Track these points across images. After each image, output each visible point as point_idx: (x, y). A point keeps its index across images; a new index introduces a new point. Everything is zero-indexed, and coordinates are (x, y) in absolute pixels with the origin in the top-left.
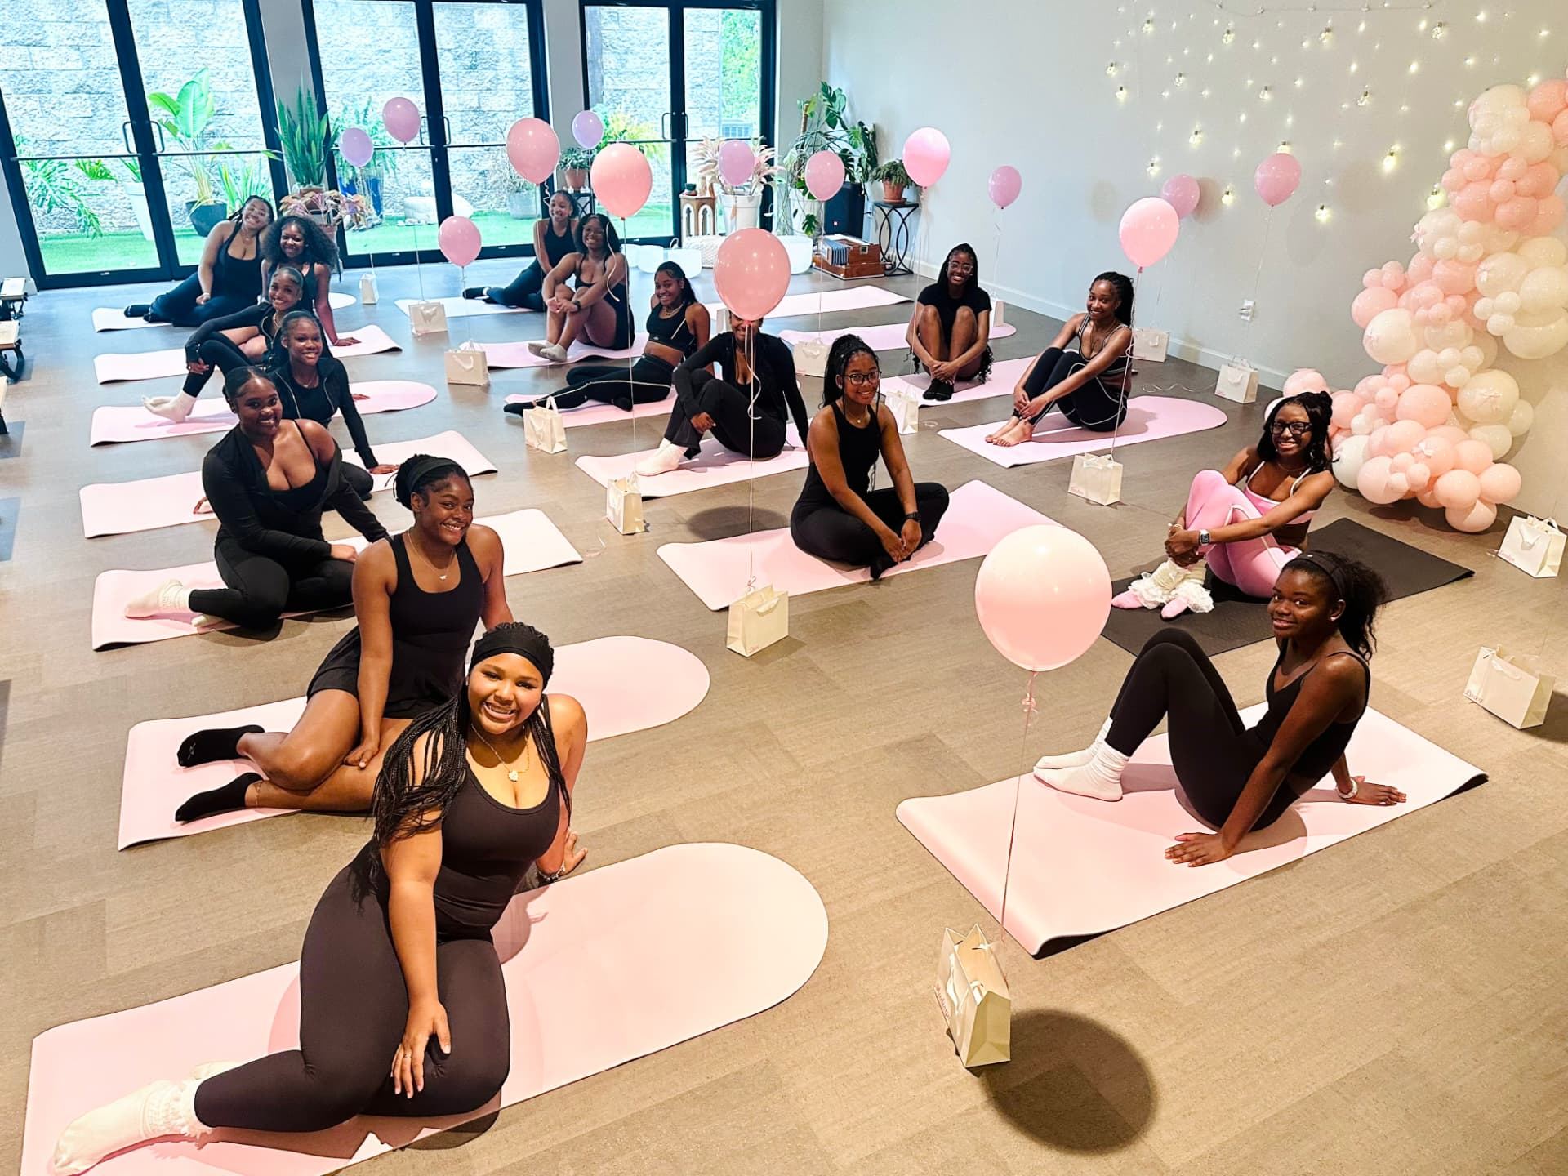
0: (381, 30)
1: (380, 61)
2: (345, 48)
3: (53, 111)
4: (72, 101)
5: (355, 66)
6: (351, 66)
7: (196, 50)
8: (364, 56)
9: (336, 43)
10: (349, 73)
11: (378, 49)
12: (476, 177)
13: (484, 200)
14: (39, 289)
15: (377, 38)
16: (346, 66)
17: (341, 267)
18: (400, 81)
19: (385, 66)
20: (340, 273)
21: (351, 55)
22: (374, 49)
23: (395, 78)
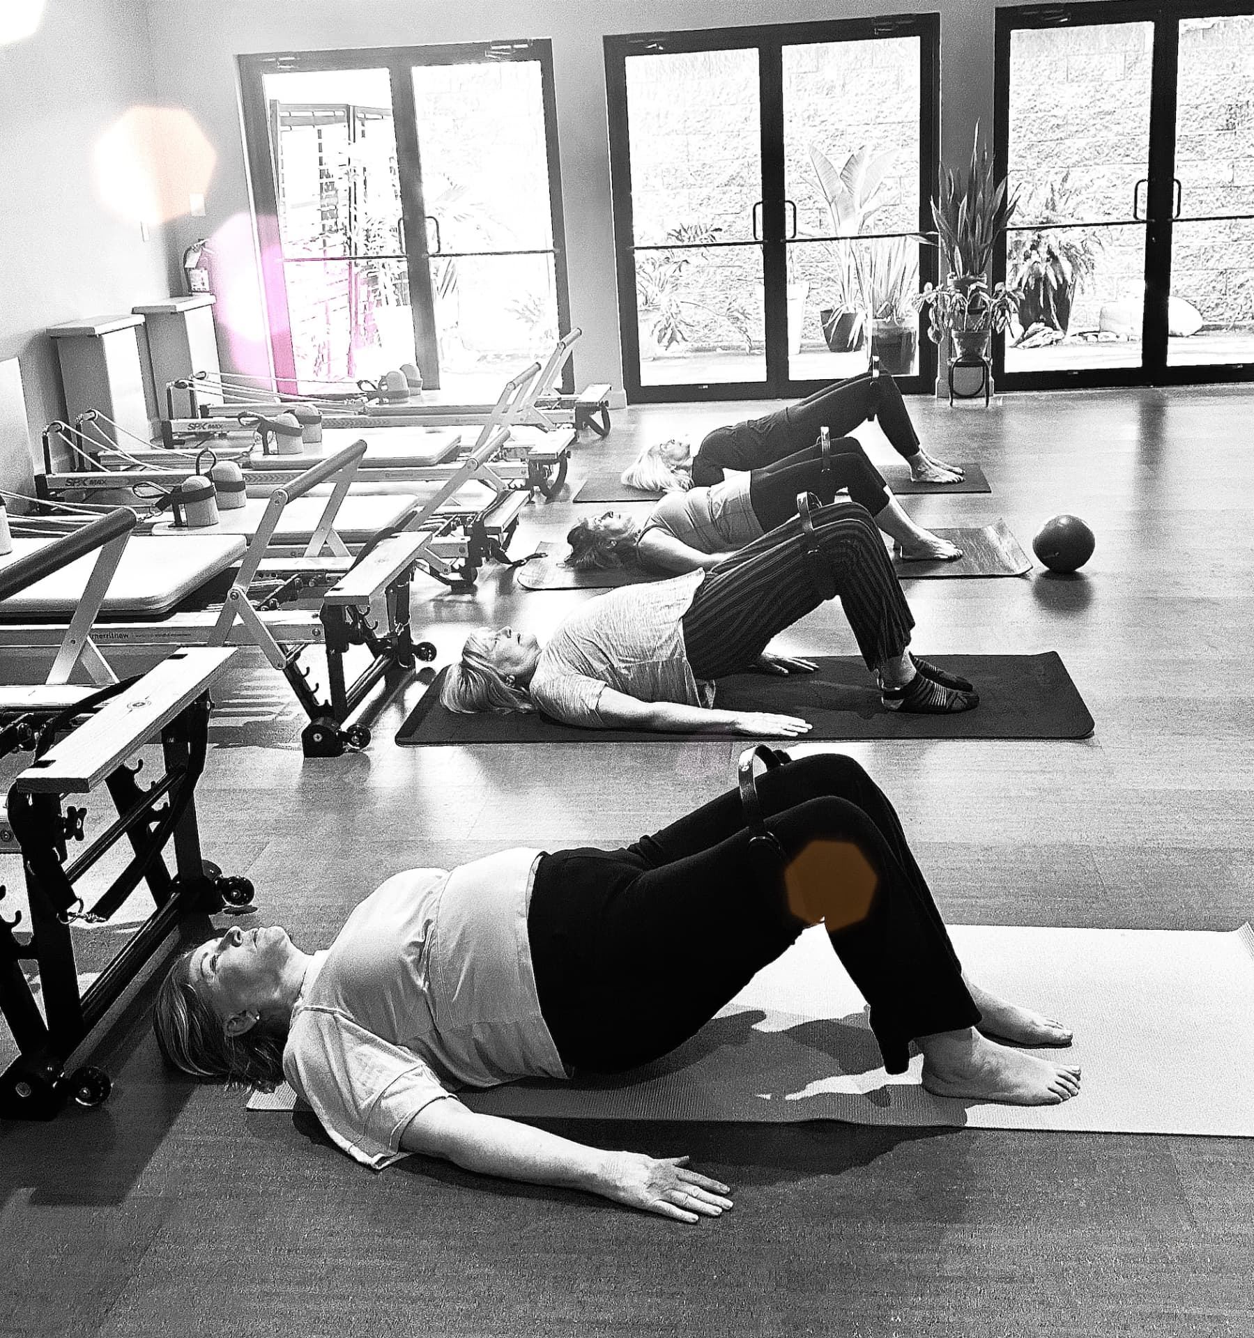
0: (1105, 86)
1: (1097, 126)
2: (1053, 112)
3: (700, 208)
4: (721, 196)
5: (1062, 135)
6: (1058, 134)
7: (867, 127)
8: (1078, 121)
9: (1042, 107)
10: (1053, 144)
11: (1097, 110)
12: (1213, 277)
13: (1220, 310)
14: (630, 402)
15: (1098, 96)
16: (1050, 135)
17: (992, 388)
18: (1121, 151)
19: (1104, 133)
20: (988, 396)
21: (1060, 122)
22: (1092, 111)
23: (1115, 147)
